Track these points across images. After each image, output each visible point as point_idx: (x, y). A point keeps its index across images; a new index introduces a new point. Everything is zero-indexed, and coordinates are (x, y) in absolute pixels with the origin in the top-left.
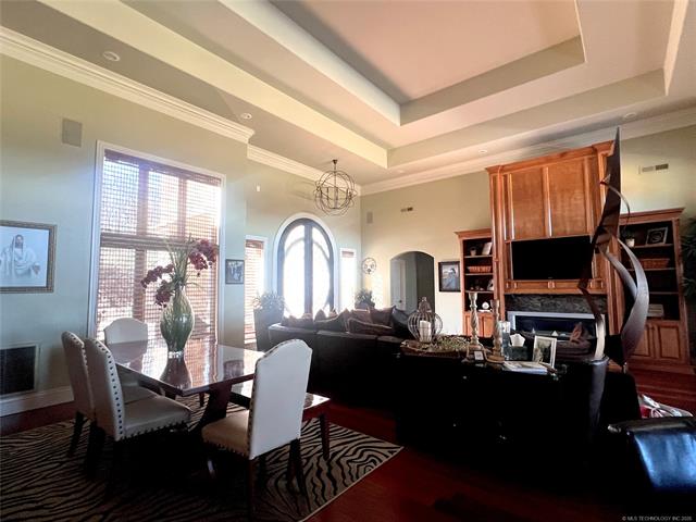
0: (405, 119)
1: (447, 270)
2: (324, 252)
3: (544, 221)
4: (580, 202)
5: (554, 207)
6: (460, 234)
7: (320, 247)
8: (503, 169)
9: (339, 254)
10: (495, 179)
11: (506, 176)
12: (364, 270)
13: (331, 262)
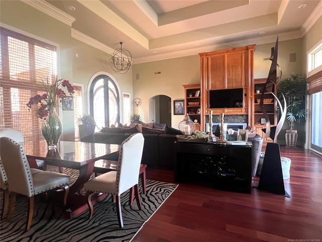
0: (160, 23)
1: (177, 104)
2: (114, 94)
3: (224, 81)
4: (240, 73)
5: (229, 74)
6: (185, 86)
7: (112, 91)
8: (206, 54)
9: (122, 95)
10: (203, 59)
11: (208, 58)
12: (135, 104)
13: (118, 99)
